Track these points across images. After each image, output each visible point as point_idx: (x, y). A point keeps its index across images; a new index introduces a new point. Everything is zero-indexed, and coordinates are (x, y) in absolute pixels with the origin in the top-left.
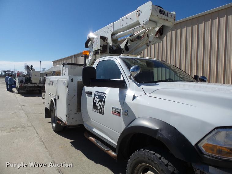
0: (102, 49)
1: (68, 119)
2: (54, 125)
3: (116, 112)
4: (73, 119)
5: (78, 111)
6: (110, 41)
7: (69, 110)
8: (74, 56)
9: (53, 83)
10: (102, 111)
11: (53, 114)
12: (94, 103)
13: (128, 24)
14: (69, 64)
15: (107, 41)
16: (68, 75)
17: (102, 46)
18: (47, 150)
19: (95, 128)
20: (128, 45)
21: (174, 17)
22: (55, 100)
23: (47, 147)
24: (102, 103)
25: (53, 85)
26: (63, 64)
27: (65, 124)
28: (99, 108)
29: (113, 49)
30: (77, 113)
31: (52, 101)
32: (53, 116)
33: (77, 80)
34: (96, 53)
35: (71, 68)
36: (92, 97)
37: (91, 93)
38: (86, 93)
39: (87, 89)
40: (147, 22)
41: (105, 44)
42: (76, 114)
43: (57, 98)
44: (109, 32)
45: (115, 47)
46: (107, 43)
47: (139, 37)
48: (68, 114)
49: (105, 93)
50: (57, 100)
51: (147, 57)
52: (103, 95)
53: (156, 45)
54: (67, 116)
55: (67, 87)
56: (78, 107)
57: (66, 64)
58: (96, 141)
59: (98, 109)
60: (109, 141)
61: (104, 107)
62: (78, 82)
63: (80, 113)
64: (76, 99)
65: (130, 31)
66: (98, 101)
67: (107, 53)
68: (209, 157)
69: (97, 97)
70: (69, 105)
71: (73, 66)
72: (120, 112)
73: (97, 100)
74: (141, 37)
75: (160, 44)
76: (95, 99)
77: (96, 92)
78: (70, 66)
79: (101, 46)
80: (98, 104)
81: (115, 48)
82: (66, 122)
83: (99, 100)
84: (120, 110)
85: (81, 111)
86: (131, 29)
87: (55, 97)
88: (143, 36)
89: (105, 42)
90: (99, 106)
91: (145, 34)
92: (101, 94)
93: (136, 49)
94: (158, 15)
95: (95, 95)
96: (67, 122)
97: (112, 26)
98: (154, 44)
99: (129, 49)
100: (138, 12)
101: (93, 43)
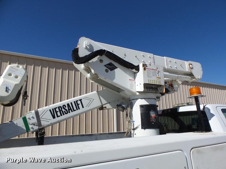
65: (178, 77)
97: (153, 58)
100: (191, 65)
101: (145, 69)
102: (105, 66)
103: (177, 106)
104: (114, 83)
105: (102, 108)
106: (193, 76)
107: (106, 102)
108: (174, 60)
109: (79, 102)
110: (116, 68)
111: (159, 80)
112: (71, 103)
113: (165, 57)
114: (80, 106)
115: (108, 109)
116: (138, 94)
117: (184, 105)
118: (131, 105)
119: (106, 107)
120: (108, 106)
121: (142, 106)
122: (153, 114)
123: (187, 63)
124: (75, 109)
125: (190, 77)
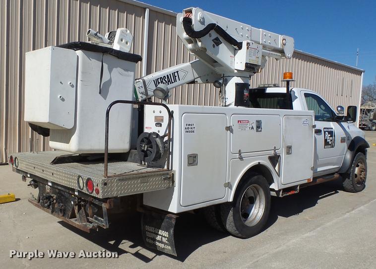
9: (260, 124)
10: (334, 145)
12: (326, 140)
24: (333, 137)
25: (260, 128)
28: (330, 143)
37: (320, 131)
43: (282, 152)
44: (245, 36)
49: (333, 128)
50: (284, 157)
52: (332, 130)
54: (313, 168)
55: (314, 127)
59: (330, 145)
61: (335, 141)
66: (329, 137)
69: (327, 133)
72: (345, 139)
73: (328, 135)
76: (326, 136)
77: (325, 128)
80: (329, 139)
82: (309, 179)
87: (274, 153)
90: (331, 140)
96: (312, 178)
97: (250, 31)
100: (284, 41)
101: (248, 48)
102: (213, 40)
103: (263, 86)
104: (218, 59)
105: (193, 82)
106: (284, 53)
107: (198, 76)
108: (269, 33)
109: (176, 74)
110: (221, 43)
111: (257, 60)
112: (170, 75)
113: (261, 29)
114: (177, 78)
115: (200, 84)
116: (236, 71)
117: (270, 86)
118: (226, 82)
119: (197, 82)
120: (199, 80)
121: (237, 85)
122: (246, 93)
123: (281, 37)
124: (173, 81)
125: (280, 55)
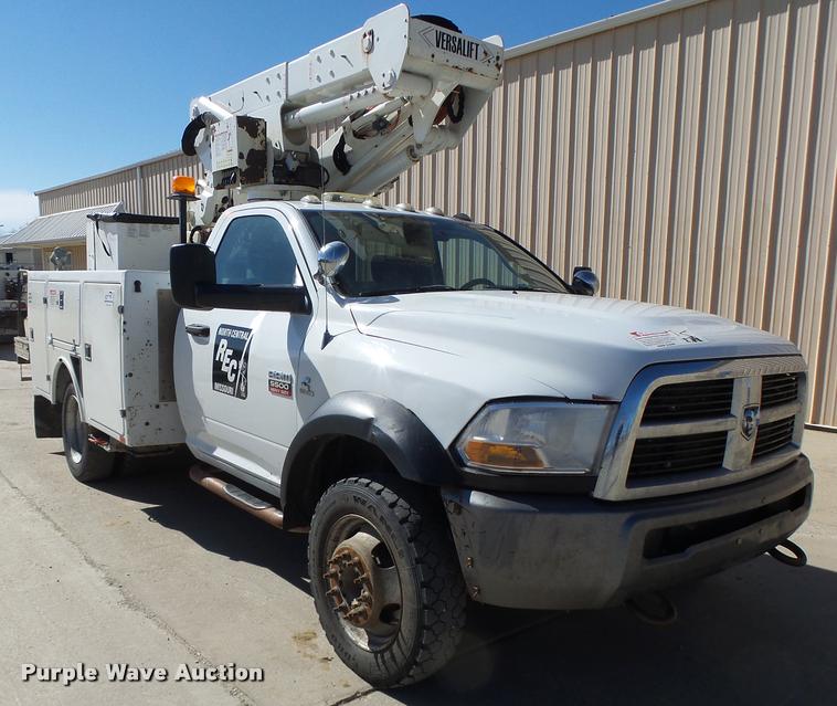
0: (244, 167)
1: (131, 425)
2: (77, 458)
3: (280, 387)
4: (147, 424)
5: (163, 398)
6: (275, 135)
7: (132, 392)
8: (141, 167)
9: (62, 297)
10: (243, 389)
11: (70, 417)
13: (338, 77)
14: (121, 217)
15: (265, 134)
16: (120, 269)
17: (245, 157)
18: (60, 534)
19: (221, 446)
20: (347, 148)
21: (498, 58)
22: (76, 361)
23: (59, 524)
24: (242, 362)
25: (62, 304)
26: (96, 218)
27: (120, 445)
29: (286, 165)
30: (162, 404)
31: (62, 367)
32: (70, 425)
33: (157, 288)
34: (225, 179)
35: (131, 234)
36: (207, 343)
37: (205, 332)
38: (189, 330)
39: (191, 317)
40: (393, 78)
41: (258, 147)
42: (158, 407)
43: (81, 353)
44: (274, 97)
45: (295, 159)
46: (266, 143)
47: (381, 124)
48: (129, 408)
49: (250, 331)
50: (84, 364)
51: (401, 205)
52: (244, 336)
53: (441, 155)
54: (124, 414)
55: (121, 310)
56: (162, 381)
57: (107, 219)
58: (227, 487)
59: (229, 384)
60: (265, 480)
61: (246, 376)
62: (160, 292)
63: (170, 403)
64: (153, 355)
65: (344, 103)
66: (229, 356)
67: (266, 182)
68: (474, 472)
69: (224, 342)
70: (131, 375)
71: (137, 226)
72: (290, 385)
73: (225, 352)
74: (387, 124)
75: (454, 154)
76: (220, 350)
77: (223, 326)
78: (124, 226)
79: (241, 156)
80: (227, 365)
81: (293, 165)
82: (122, 436)
83: (230, 352)
84: (291, 379)
85: (174, 398)
86: (348, 97)
87: (74, 350)
88: (397, 120)
89: (258, 140)
90: (233, 371)
91: (403, 112)
92: (237, 334)
93: (378, 166)
94: (433, 56)
95: (219, 338)
96: (126, 437)
97: (283, 78)
98: (433, 152)
99: (350, 166)
100: (366, 39)
101: (213, 139)
111: (231, 156)
